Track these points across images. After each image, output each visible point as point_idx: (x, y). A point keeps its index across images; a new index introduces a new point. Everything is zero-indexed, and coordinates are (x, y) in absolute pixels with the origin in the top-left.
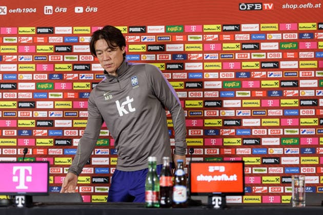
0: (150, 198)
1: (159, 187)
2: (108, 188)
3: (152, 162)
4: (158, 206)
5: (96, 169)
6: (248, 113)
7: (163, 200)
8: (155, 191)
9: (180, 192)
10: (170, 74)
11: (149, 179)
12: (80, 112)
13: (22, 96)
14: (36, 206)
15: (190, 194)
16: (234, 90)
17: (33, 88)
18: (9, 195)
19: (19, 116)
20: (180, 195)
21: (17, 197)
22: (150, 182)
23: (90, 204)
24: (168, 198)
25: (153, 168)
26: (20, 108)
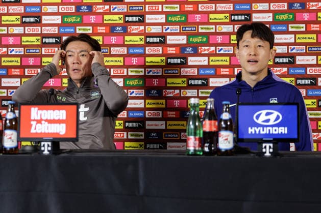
0: (192, 144)
1: (202, 132)
2: (143, 133)
3: (194, 104)
4: (201, 153)
5: (129, 112)
6: (303, 49)
7: (206, 147)
8: (197, 137)
9: (226, 138)
10: (214, 5)
11: (191, 123)
12: (112, 48)
13: (47, 30)
14: (64, 153)
15: (237, 140)
16: (286, 23)
17: (59, 22)
18: (34, 142)
19: (43, 53)
20: (226, 141)
21: (42, 143)
22: (192, 127)
23: (123, 151)
24: (213, 145)
25: (195, 111)
26: (44, 44)
